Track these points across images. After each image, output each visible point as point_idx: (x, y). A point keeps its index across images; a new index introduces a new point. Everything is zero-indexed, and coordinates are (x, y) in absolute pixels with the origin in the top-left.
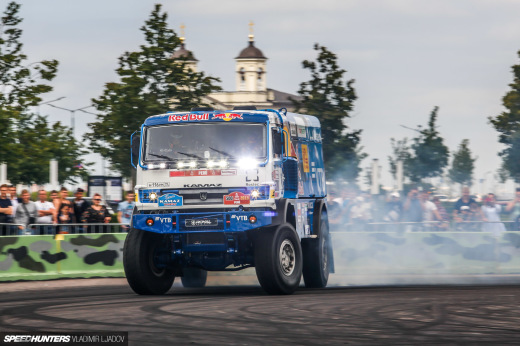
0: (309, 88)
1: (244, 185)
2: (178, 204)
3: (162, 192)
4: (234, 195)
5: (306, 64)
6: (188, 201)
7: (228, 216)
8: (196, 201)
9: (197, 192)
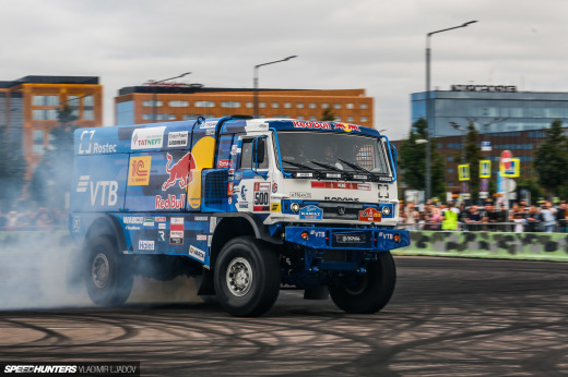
1: (377, 202)
2: (318, 217)
3: (302, 204)
4: (369, 211)
6: (328, 215)
7: (377, 234)
8: (334, 215)
9: (336, 205)
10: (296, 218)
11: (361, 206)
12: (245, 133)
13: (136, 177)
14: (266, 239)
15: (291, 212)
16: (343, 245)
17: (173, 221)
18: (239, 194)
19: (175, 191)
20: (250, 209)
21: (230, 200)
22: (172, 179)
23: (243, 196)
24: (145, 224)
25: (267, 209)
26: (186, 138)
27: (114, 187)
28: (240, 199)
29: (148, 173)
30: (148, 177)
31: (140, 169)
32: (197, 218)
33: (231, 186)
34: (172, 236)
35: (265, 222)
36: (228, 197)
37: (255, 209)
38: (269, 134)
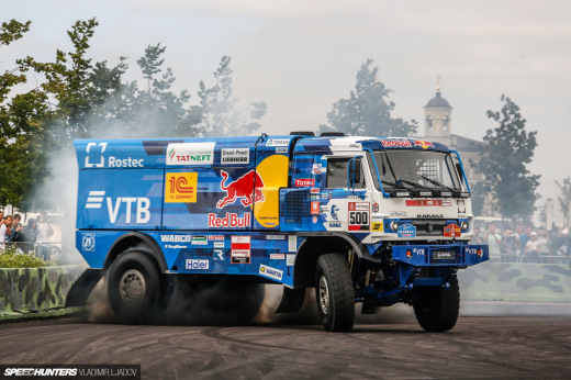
0: (495, 134)
1: (457, 217)
2: (413, 235)
3: (401, 222)
4: (451, 227)
5: (490, 114)
6: (420, 232)
7: (464, 249)
8: (424, 232)
9: (425, 223)
10: (394, 237)
11: (444, 223)
12: (331, 153)
13: (177, 193)
14: (366, 257)
15: (391, 231)
16: (439, 261)
17: (235, 240)
18: (328, 214)
19: (237, 209)
20: (344, 228)
21: (315, 220)
22: (231, 196)
23: (334, 215)
24: (194, 243)
25: (367, 228)
26: (248, 156)
27: (143, 205)
28: (329, 218)
29: (195, 191)
30: (194, 195)
31: (182, 185)
32: (268, 237)
33: (315, 206)
34: (233, 255)
35: (364, 241)
36: (311, 216)
37: (350, 228)
38: (364, 154)
